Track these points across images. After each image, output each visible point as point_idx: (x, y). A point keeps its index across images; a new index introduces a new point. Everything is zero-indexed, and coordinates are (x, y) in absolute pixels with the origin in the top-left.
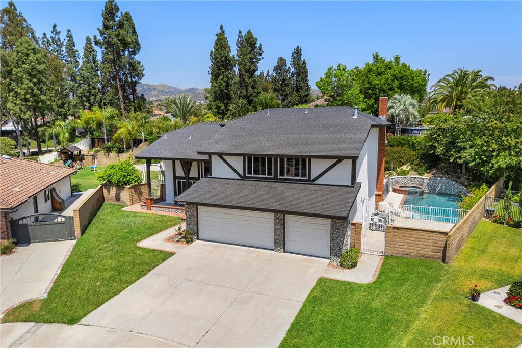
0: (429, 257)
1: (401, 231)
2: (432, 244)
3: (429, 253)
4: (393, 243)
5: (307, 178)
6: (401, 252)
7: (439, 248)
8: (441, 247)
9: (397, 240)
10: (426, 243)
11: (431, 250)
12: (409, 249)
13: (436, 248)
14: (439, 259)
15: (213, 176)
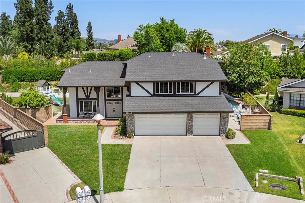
0: (262, 128)
1: (249, 117)
2: (263, 122)
3: (262, 126)
4: (245, 123)
5: (194, 93)
6: (248, 128)
7: (266, 123)
8: (267, 123)
9: (247, 122)
10: (261, 122)
11: (262, 125)
12: (253, 125)
13: (265, 123)
14: (266, 128)
15: (131, 96)
